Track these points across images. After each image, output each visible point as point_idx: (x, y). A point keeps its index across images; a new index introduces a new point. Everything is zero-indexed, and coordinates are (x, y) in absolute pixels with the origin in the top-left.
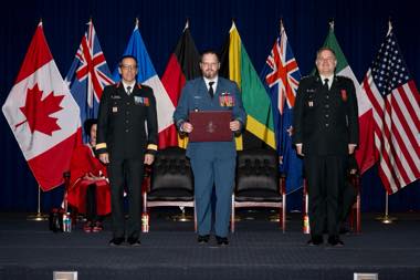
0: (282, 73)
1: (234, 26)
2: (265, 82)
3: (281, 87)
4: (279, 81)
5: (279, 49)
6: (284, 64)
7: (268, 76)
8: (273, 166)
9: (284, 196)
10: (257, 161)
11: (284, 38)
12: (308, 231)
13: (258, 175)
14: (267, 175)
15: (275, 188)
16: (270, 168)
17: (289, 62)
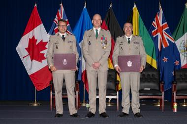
0: (160, 30)
1: (135, 6)
2: (151, 35)
3: (160, 37)
4: (159, 34)
5: (158, 18)
6: (161, 25)
7: (153, 31)
8: (157, 78)
9: (163, 93)
10: (148, 75)
11: (161, 12)
12: (176, 111)
13: (149, 82)
14: (154, 82)
15: (158, 89)
16: (155, 79)
17: (164, 24)
